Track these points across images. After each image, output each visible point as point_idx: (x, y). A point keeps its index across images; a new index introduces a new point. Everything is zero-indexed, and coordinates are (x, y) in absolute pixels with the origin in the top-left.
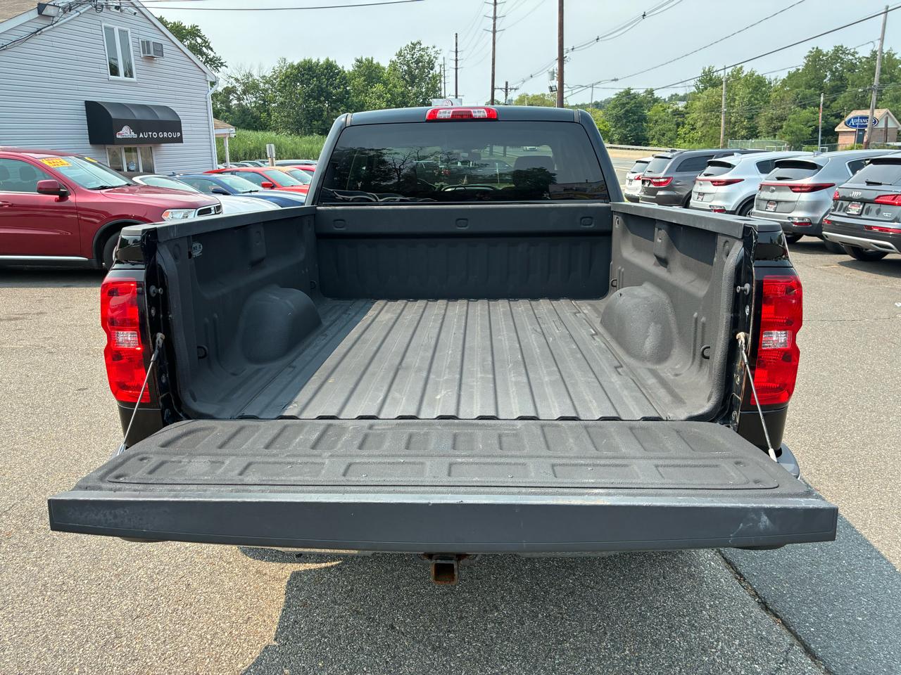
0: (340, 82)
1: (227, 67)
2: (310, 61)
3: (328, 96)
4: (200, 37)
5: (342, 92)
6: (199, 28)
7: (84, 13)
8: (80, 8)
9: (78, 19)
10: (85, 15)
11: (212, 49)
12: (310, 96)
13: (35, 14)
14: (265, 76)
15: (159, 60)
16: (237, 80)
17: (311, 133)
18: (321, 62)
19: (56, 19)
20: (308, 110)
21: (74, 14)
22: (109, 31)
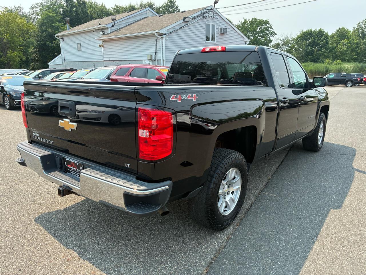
0: (324, 38)
1: (277, 35)
2: (311, 31)
3: (318, 45)
4: (268, 24)
5: (324, 43)
6: (268, 20)
7: (200, 19)
8: (199, 18)
9: (197, 22)
10: (200, 20)
11: (272, 28)
12: (309, 45)
13: (182, 21)
14: (292, 38)
15: (225, 34)
16: (280, 40)
17: (306, 61)
18: (317, 30)
19: (189, 22)
20: (307, 51)
21: (196, 20)
22: (208, 26)
